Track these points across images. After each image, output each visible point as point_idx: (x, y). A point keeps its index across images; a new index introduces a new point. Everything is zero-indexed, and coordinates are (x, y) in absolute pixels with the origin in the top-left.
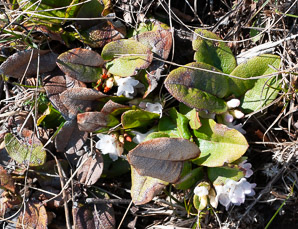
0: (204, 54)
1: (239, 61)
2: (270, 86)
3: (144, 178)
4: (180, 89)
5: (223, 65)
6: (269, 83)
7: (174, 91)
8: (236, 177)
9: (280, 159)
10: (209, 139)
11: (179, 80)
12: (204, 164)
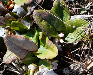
0: (56, 9)
1: (71, 18)
2: (80, 34)
3: (11, 53)
4: (39, 18)
5: (64, 18)
6: (80, 32)
7: (36, 18)
8: (49, 67)
9: (72, 68)
10: (44, 46)
11: (40, 15)
12: (37, 56)
